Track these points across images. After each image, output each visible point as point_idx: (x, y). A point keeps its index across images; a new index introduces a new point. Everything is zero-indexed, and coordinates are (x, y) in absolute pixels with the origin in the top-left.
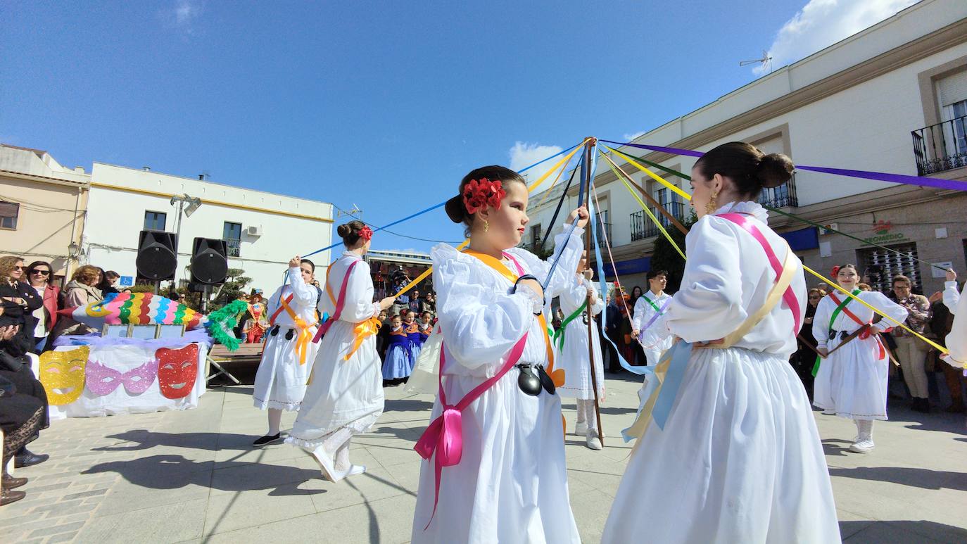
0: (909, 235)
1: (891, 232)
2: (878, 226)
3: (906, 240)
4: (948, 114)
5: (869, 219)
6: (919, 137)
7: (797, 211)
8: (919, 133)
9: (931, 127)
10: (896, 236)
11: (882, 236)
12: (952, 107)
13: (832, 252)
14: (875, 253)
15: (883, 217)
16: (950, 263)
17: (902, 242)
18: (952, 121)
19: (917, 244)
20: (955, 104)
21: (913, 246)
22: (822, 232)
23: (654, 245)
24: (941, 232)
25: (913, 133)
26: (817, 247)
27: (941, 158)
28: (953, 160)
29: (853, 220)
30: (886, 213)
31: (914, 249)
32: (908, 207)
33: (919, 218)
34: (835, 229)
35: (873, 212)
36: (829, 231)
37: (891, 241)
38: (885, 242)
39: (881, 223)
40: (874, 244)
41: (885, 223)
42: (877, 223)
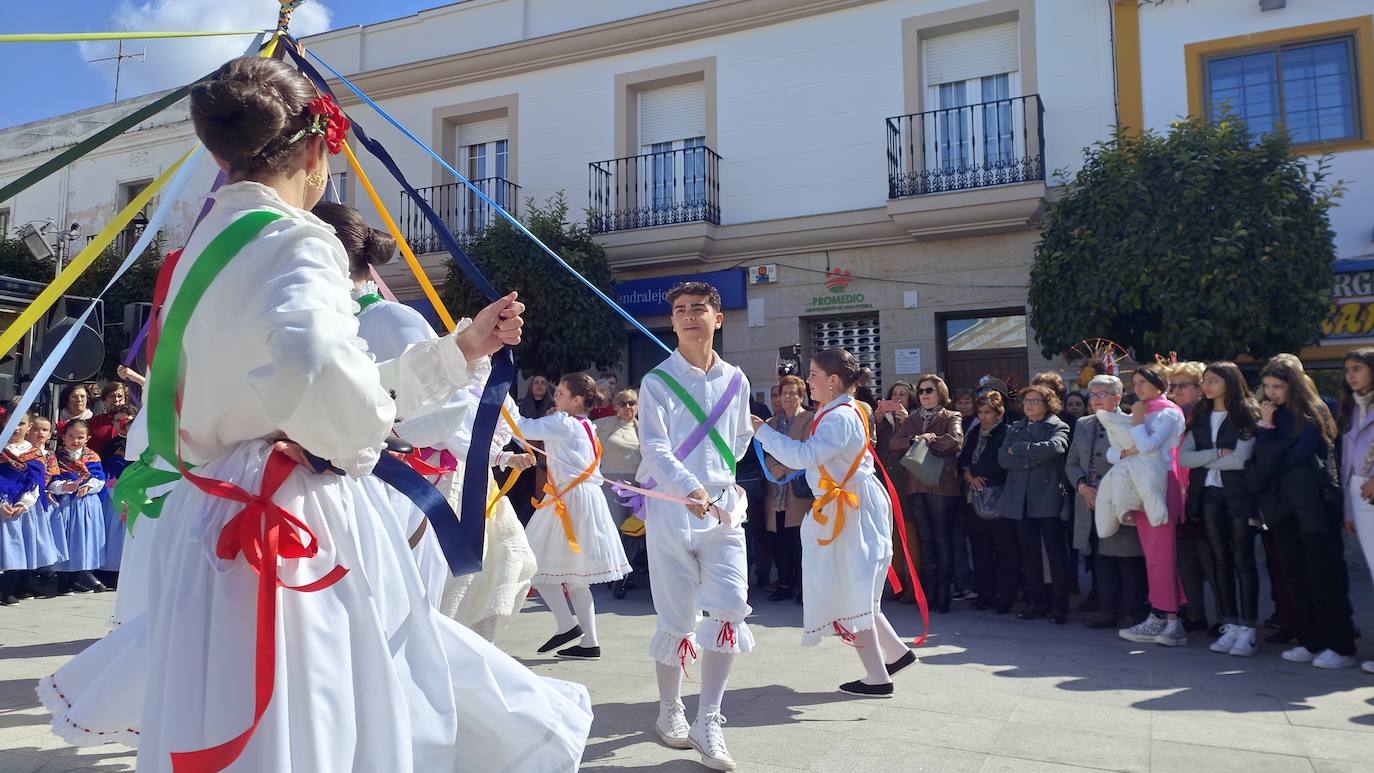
0: (872, 297)
1: (850, 290)
2: (833, 277)
3: (867, 306)
4: (933, 101)
5: (819, 262)
6: (896, 132)
7: (719, 234)
8: (895, 122)
9: (911, 116)
10: (854, 299)
11: (836, 295)
12: (938, 89)
13: (767, 319)
14: (826, 326)
15: (841, 261)
16: (918, 350)
17: (861, 310)
18: (935, 112)
19: (881, 315)
20: (942, 86)
21: (874, 316)
22: (753, 279)
23: (446, 270)
24: (910, 298)
25: (888, 121)
26: (744, 306)
27: (919, 174)
28: (931, 178)
29: (799, 262)
30: (844, 255)
31: (876, 323)
32: (873, 250)
33: (886, 271)
34: (772, 276)
35: (827, 251)
36: (763, 278)
37: (848, 307)
38: (841, 308)
39: (837, 272)
40: (824, 309)
41: (842, 273)
42: (831, 271)
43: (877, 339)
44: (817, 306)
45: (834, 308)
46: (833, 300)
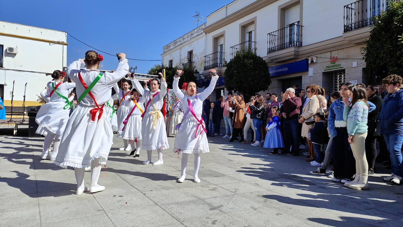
0: (343, 64)
1: (337, 63)
5: (328, 55)
13: (314, 74)
15: (335, 54)
16: (357, 81)
17: (340, 69)
19: (346, 70)
21: (344, 71)
22: (310, 62)
24: (355, 64)
26: (308, 70)
29: (323, 55)
30: (336, 52)
31: (344, 73)
32: (345, 49)
33: (348, 56)
34: (315, 61)
35: (331, 51)
36: (312, 62)
37: (337, 68)
38: (334, 69)
39: (333, 57)
40: (330, 69)
41: (335, 58)
42: (332, 57)
43: (344, 78)
44: (327, 69)
45: (332, 69)
46: (332, 67)
